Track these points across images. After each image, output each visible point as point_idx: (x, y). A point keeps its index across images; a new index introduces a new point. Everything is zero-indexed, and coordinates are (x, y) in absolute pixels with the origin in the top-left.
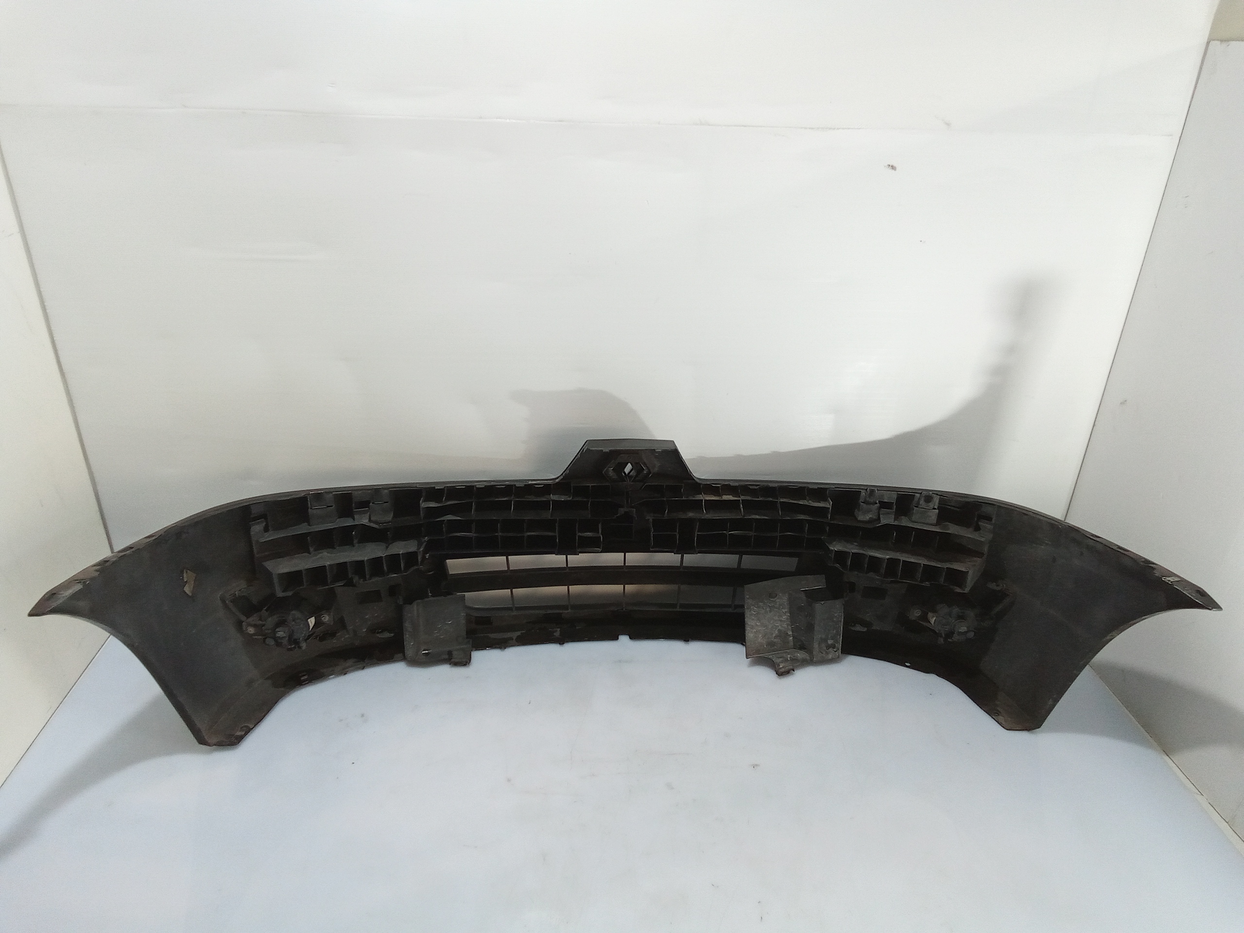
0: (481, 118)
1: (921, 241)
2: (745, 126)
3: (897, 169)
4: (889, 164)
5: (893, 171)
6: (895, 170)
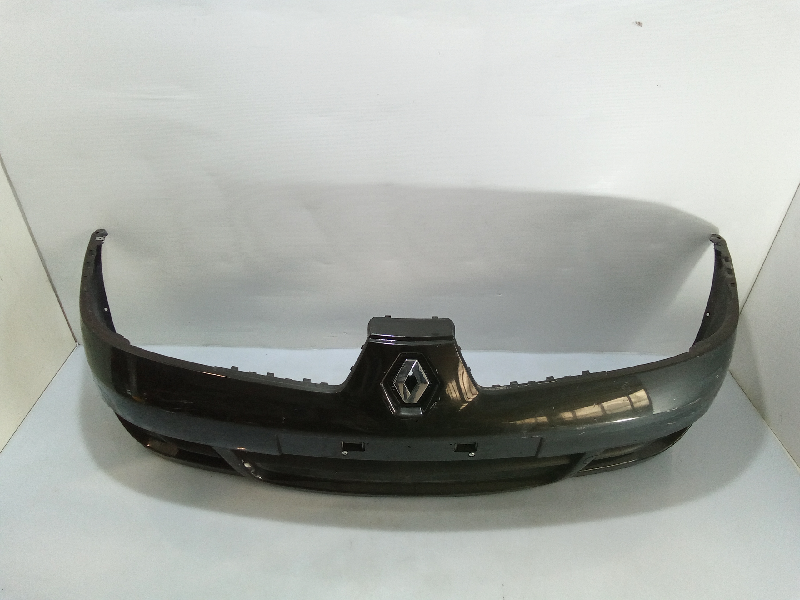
3: (643, 25)
5: (639, 27)
6: (641, 26)
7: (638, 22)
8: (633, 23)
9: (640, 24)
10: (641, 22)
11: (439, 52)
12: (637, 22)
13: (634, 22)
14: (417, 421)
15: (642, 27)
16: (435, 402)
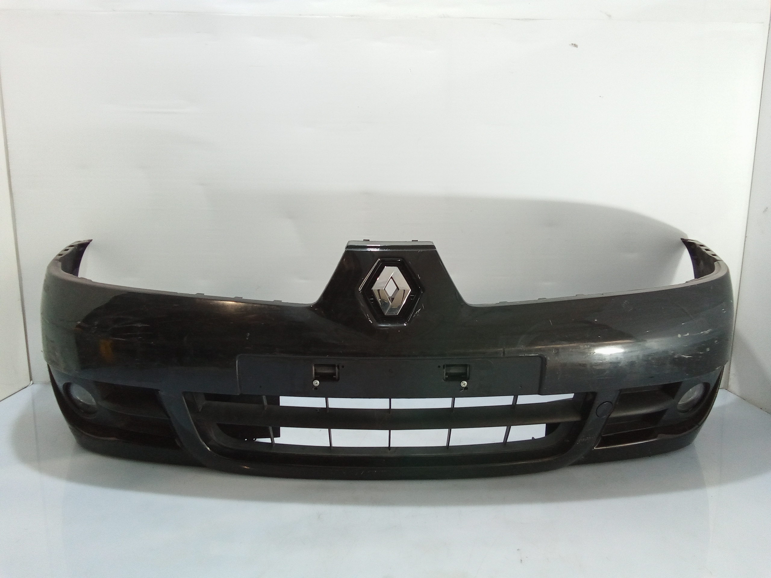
0: (300, 15)
1: (600, 97)
2: (474, 18)
3: (578, 46)
4: (573, 43)
5: (576, 48)
6: (577, 47)
7: (574, 43)
8: (570, 45)
9: (575, 46)
10: (576, 44)
11: (410, 69)
12: (573, 44)
13: (571, 44)
14: (399, 331)
16: (418, 310)
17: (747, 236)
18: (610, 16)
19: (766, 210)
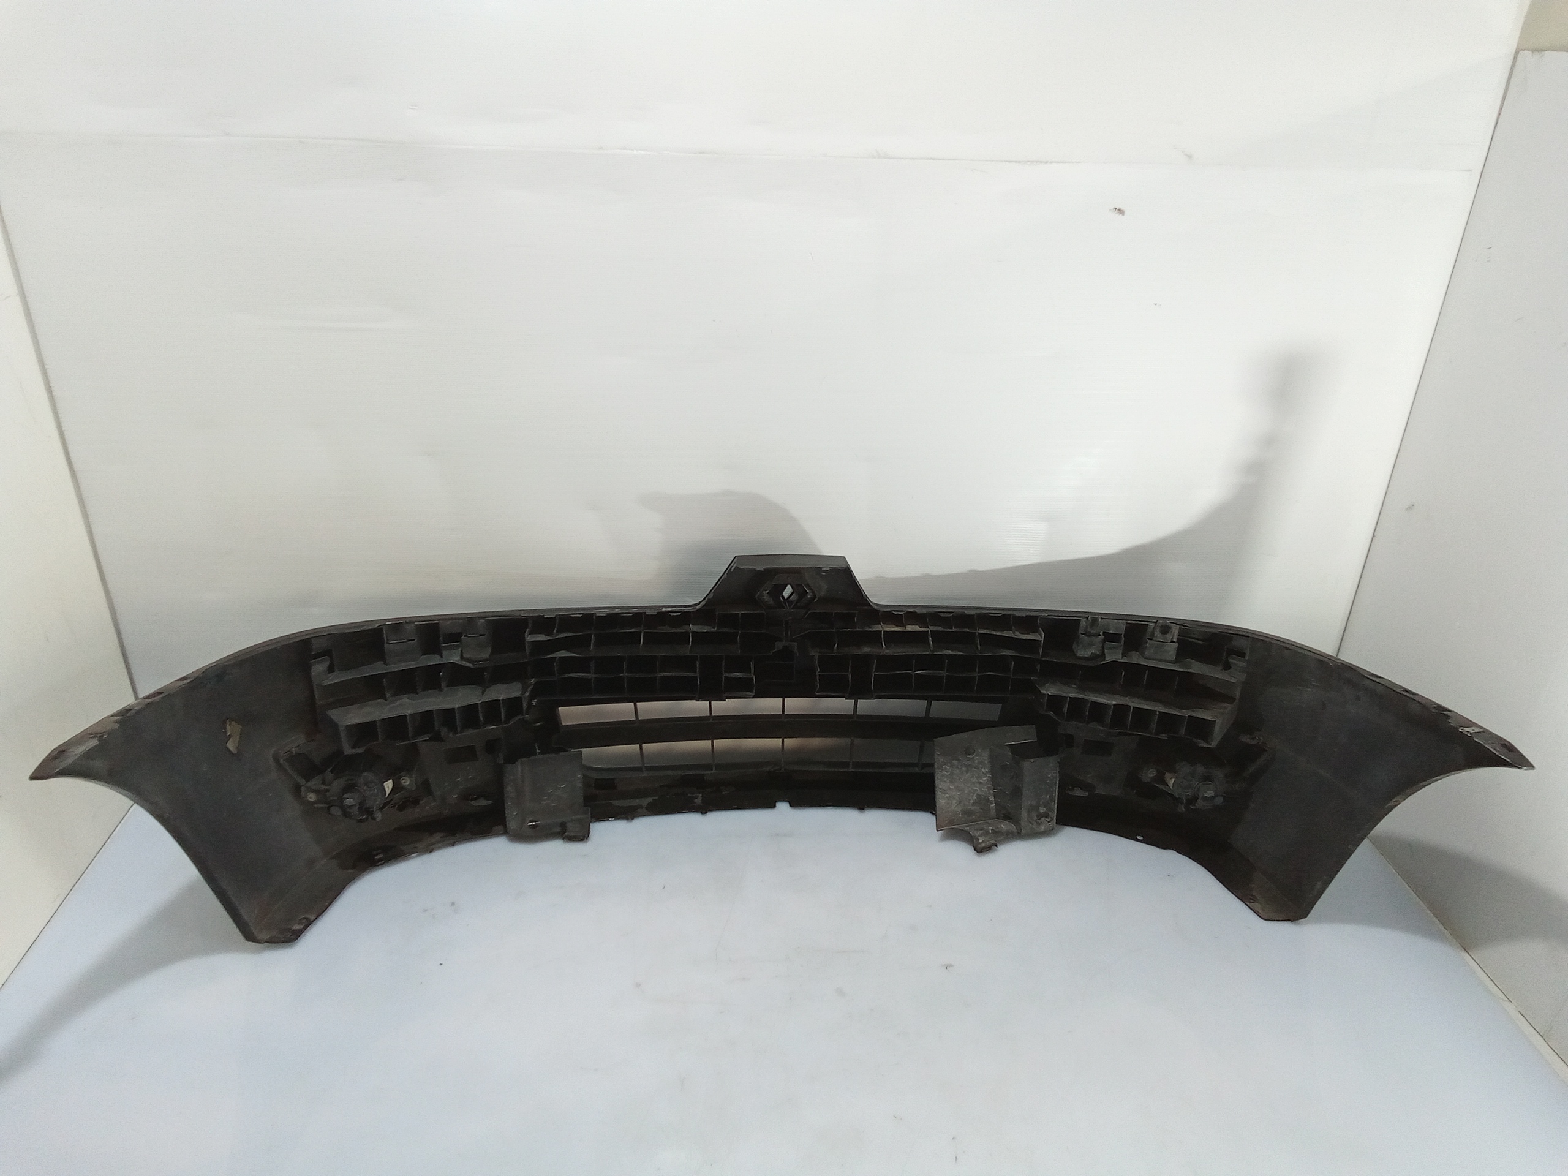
0: (601, 148)
1: (1156, 304)
3: (1126, 213)
4: (1116, 207)
5: (1121, 215)
6: (1123, 215)
7: (1118, 207)
8: (1110, 210)
9: (1120, 211)
10: (1122, 208)
12: (1116, 209)
13: (1112, 208)
15: (1125, 216)
17: (1375, 534)
18: (1190, 157)
19: (1411, 507)
